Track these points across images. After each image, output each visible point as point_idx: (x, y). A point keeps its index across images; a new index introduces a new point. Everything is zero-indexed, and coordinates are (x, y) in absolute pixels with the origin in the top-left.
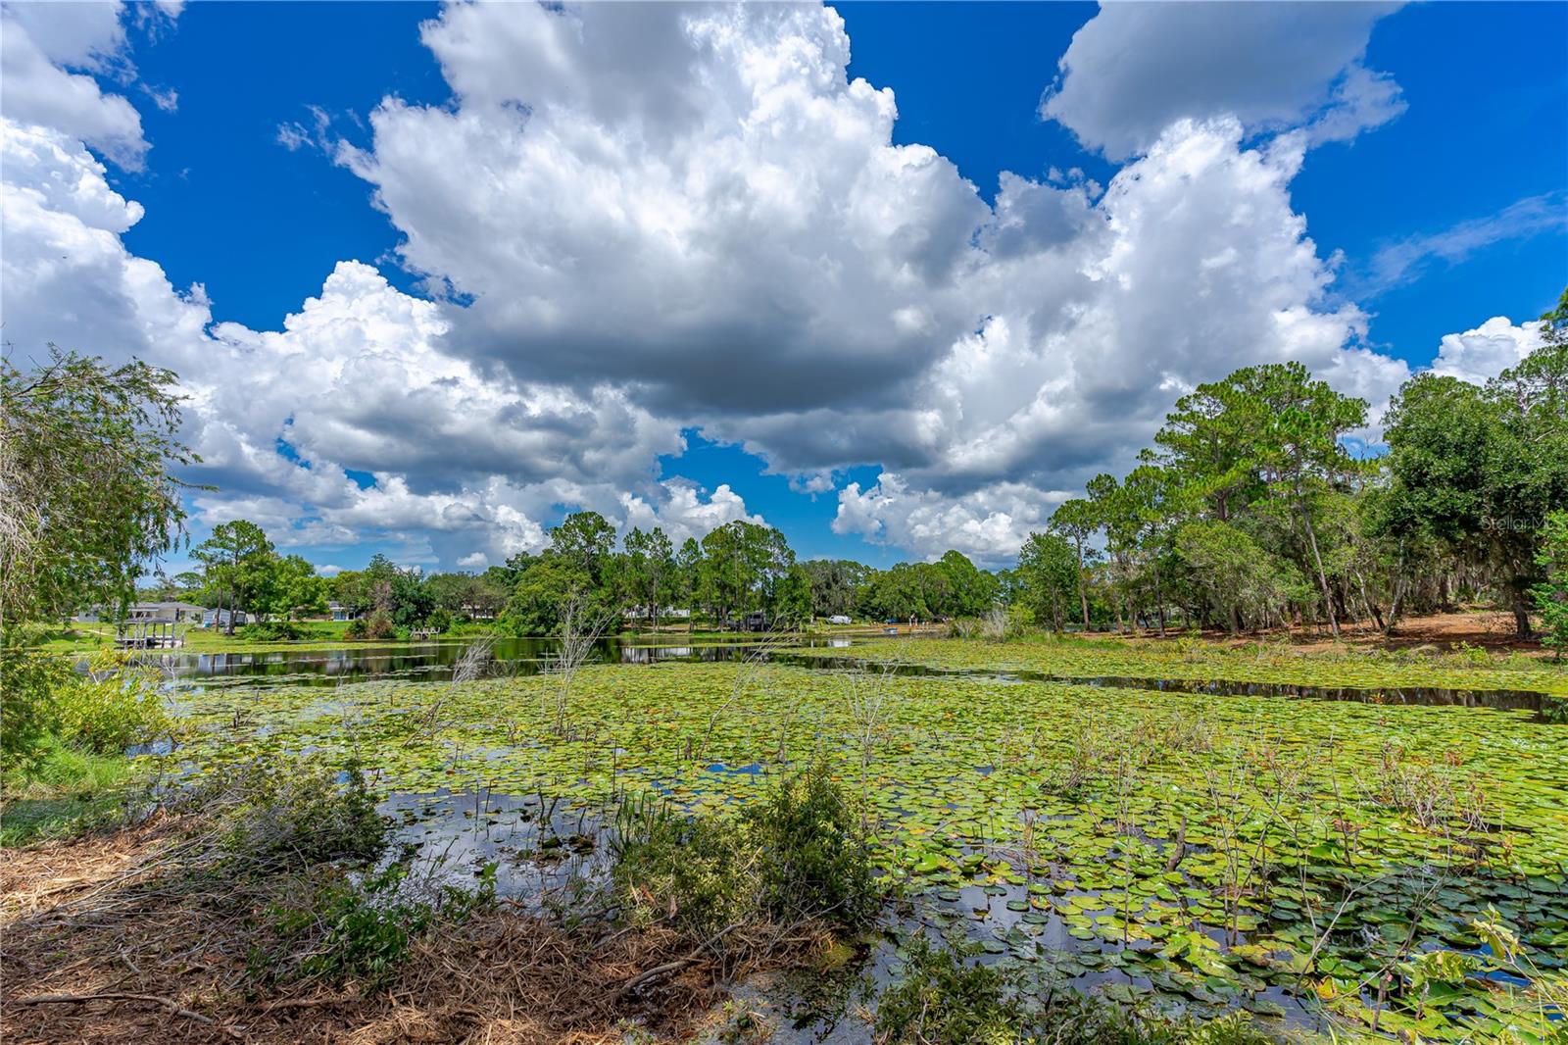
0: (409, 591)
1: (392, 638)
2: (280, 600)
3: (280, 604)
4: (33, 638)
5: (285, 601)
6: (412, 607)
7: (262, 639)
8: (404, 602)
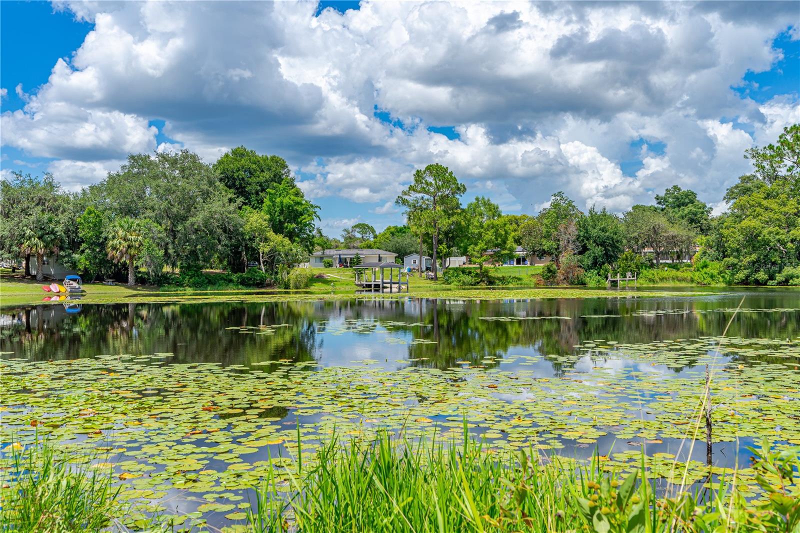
0: (594, 232)
1: (582, 284)
2: (476, 244)
3: (477, 248)
4: (305, 281)
5: (481, 245)
6: (599, 251)
7: (464, 283)
8: (590, 245)
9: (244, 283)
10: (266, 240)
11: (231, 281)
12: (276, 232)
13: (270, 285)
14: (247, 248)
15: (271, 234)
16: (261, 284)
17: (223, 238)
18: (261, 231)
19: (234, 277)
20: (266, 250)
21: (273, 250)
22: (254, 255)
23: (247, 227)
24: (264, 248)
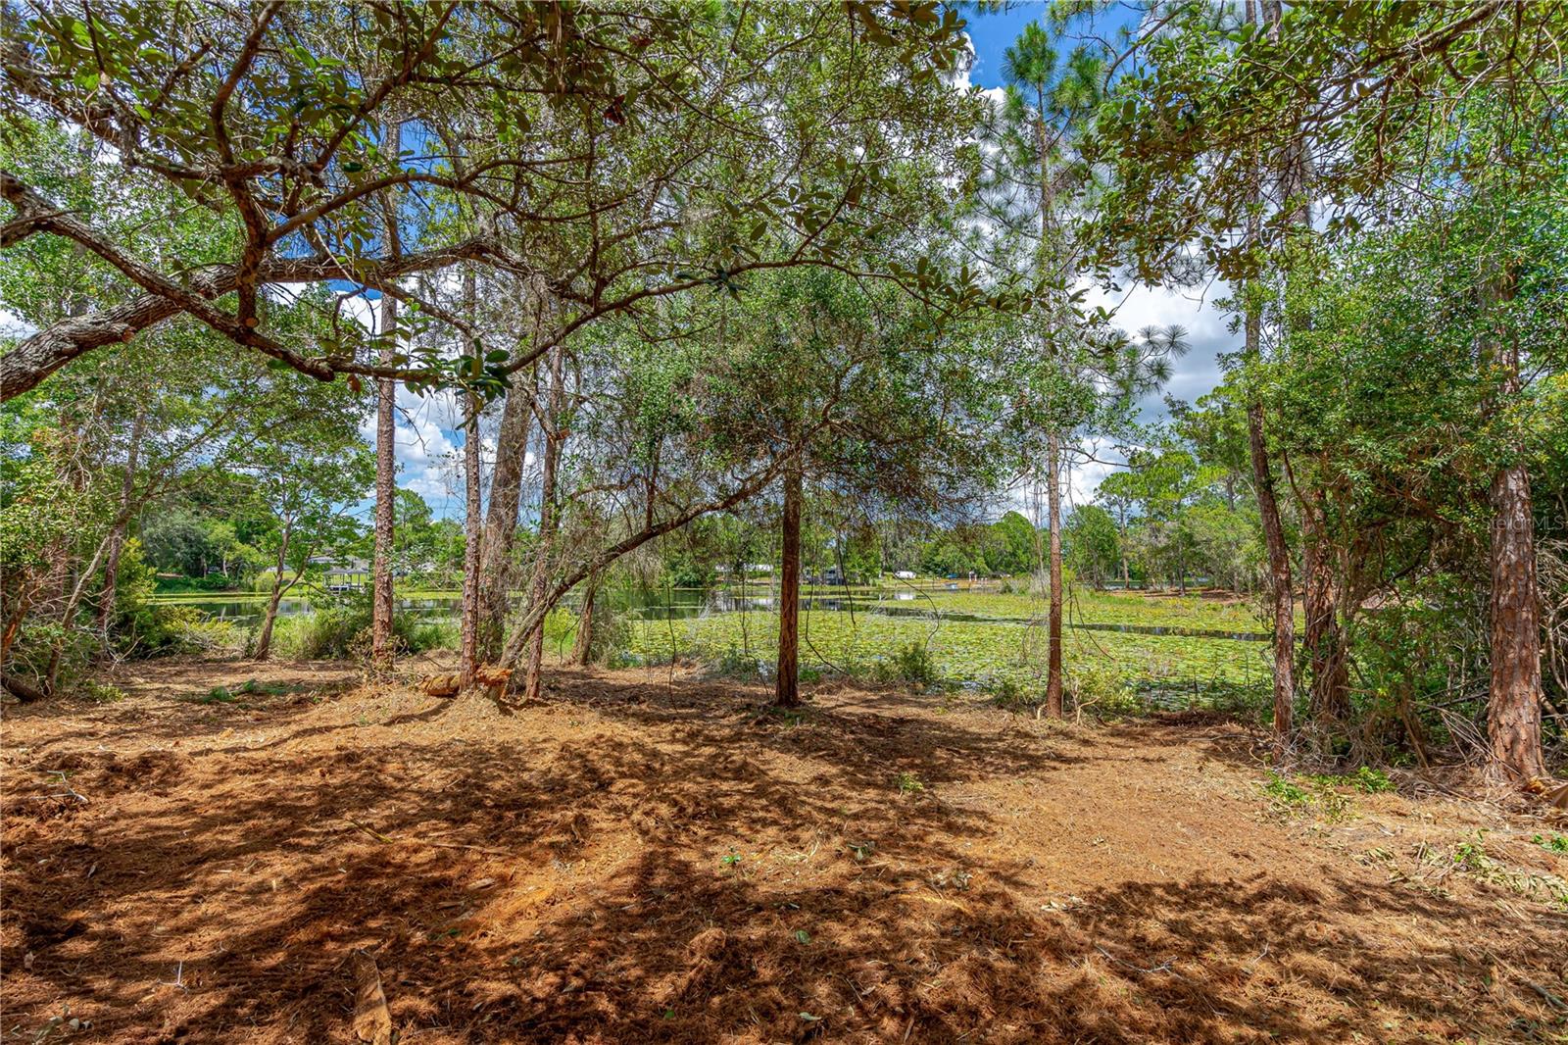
9: (204, 587)
10: (231, 549)
11: (189, 585)
12: (242, 542)
13: (233, 589)
14: (208, 556)
15: (238, 544)
16: (223, 587)
17: (183, 546)
18: (225, 541)
19: (193, 582)
20: (231, 558)
21: (239, 558)
22: (218, 562)
23: (212, 538)
24: (228, 557)
